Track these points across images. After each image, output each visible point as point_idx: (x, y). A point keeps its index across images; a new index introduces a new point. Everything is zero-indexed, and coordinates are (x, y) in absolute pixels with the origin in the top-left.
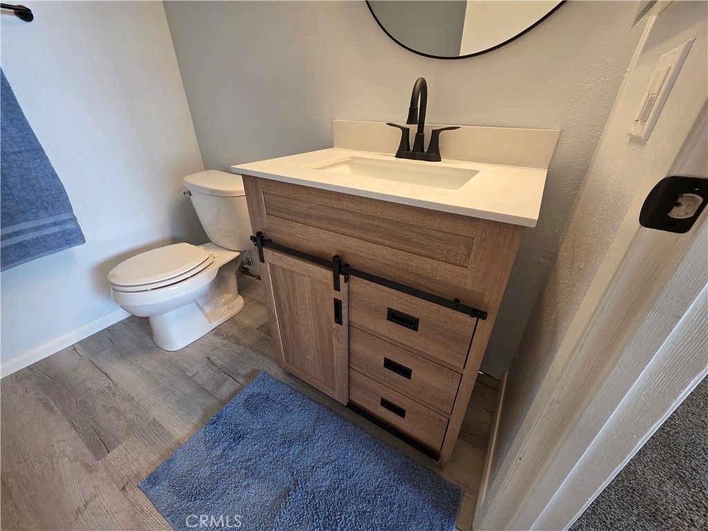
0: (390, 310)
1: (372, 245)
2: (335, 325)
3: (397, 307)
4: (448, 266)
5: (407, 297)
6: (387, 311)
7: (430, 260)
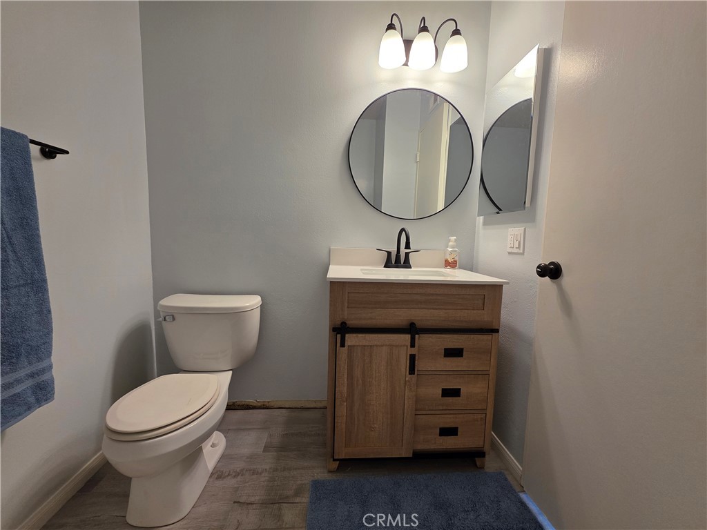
0: (446, 350)
1: (433, 310)
2: (408, 377)
3: (451, 345)
4: (475, 311)
5: (455, 336)
6: (443, 351)
7: (466, 311)
